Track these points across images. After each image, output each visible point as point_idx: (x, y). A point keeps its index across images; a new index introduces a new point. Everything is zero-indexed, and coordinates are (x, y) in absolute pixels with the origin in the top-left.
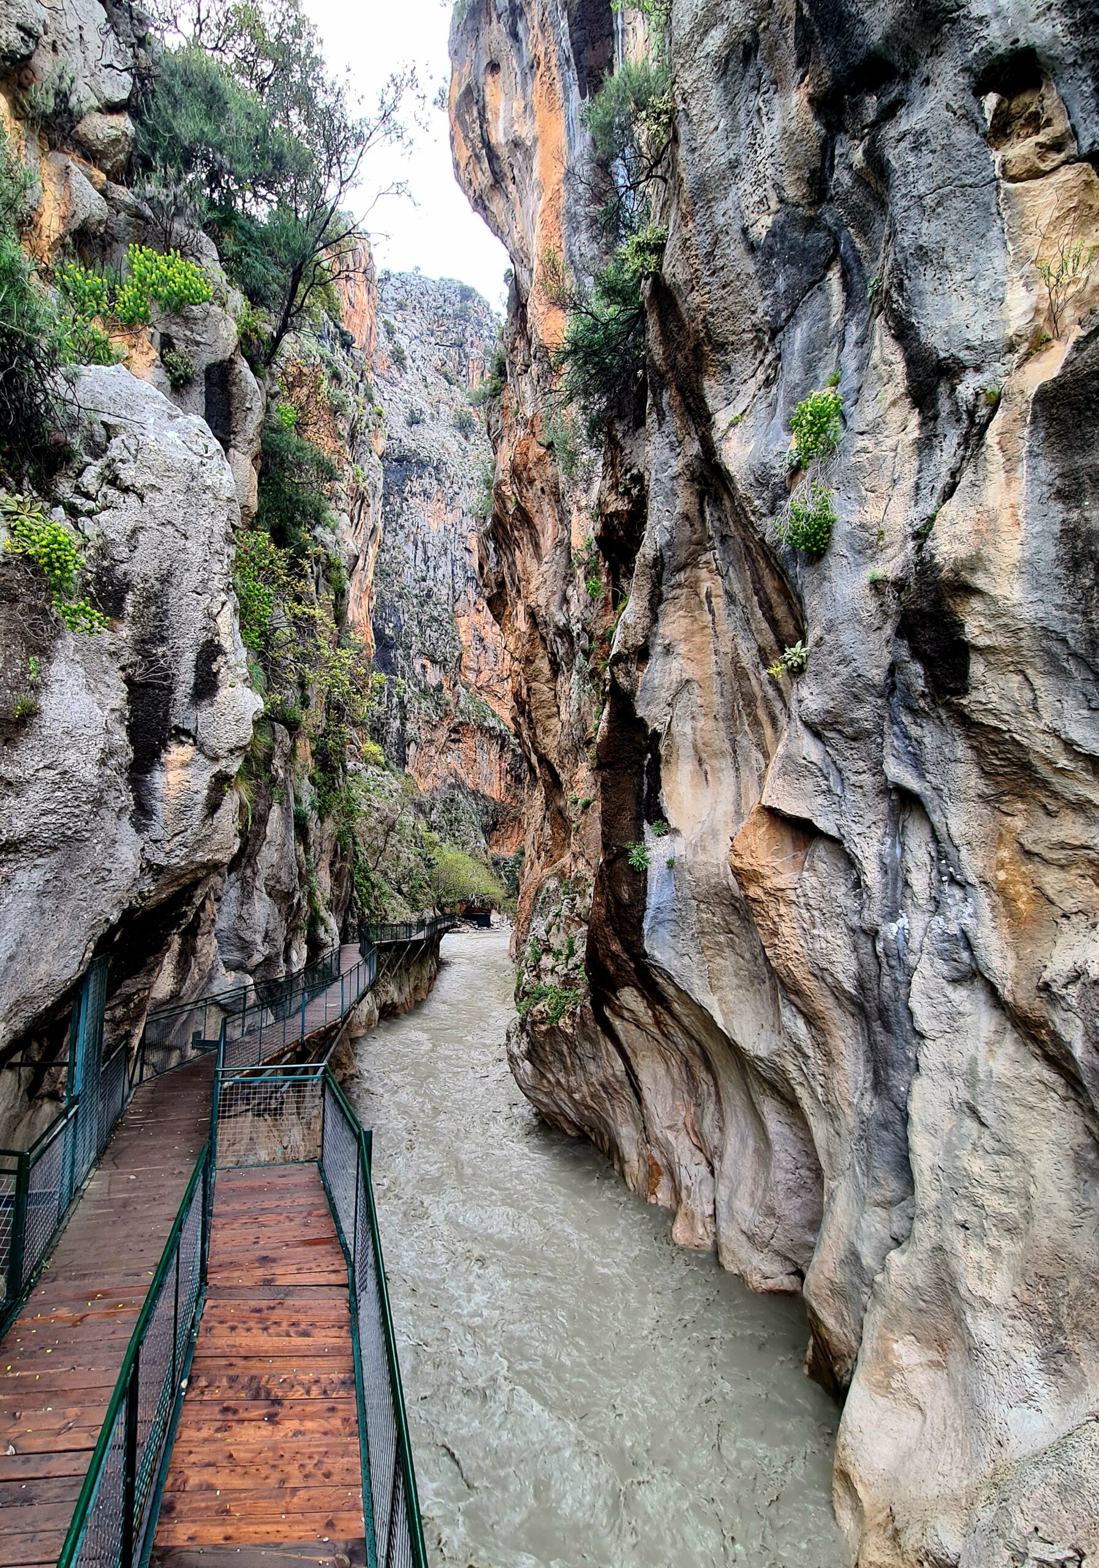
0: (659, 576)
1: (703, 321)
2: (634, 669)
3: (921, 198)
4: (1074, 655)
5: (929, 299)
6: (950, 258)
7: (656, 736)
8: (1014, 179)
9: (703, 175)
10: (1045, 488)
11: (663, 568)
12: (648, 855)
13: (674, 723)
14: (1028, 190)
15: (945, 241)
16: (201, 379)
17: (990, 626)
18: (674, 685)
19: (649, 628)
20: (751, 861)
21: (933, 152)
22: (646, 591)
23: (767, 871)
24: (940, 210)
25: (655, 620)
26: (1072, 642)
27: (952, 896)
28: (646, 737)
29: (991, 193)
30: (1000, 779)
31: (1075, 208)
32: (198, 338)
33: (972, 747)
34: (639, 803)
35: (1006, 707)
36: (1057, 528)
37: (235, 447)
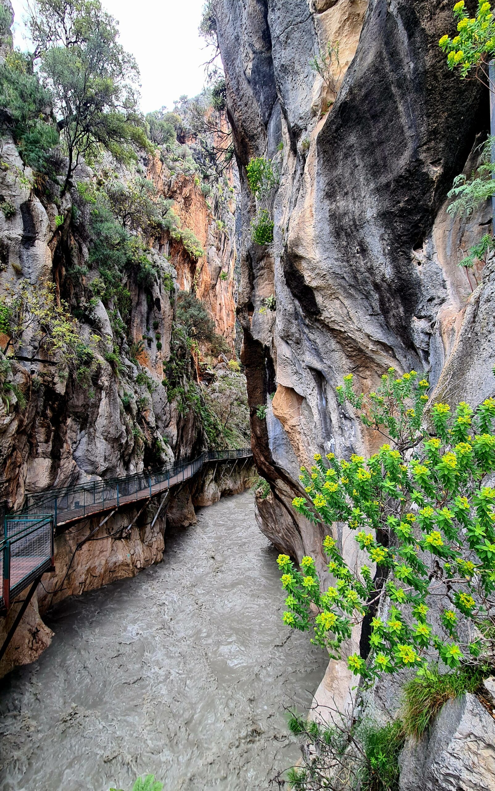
0: (251, 265)
1: (242, 126)
2: (246, 315)
3: (278, 37)
4: (350, 285)
5: (290, 93)
6: (297, 67)
7: (267, 349)
8: (321, 11)
9: (227, 48)
10: (322, 193)
11: (251, 261)
12: (266, 410)
13: (275, 341)
14: (327, 15)
15: (294, 58)
16: (19, 211)
17: (313, 276)
18: (270, 321)
19: (250, 293)
20: (281, 411)
21: (279, 9)
22: (246, 274)
23: (287, 417)
24: (289, 41)
25: (253, 288)
26: (347, 279)
27: (346, 426)
28: (262, 350)
29: (310, 23)
30: (354, 358)
31: (348, 19)
32: (14, 194)
33: (338, 342)
34: (265, 384)
35: (339, 319)
36: (327, 215)
37: (38, 239)
